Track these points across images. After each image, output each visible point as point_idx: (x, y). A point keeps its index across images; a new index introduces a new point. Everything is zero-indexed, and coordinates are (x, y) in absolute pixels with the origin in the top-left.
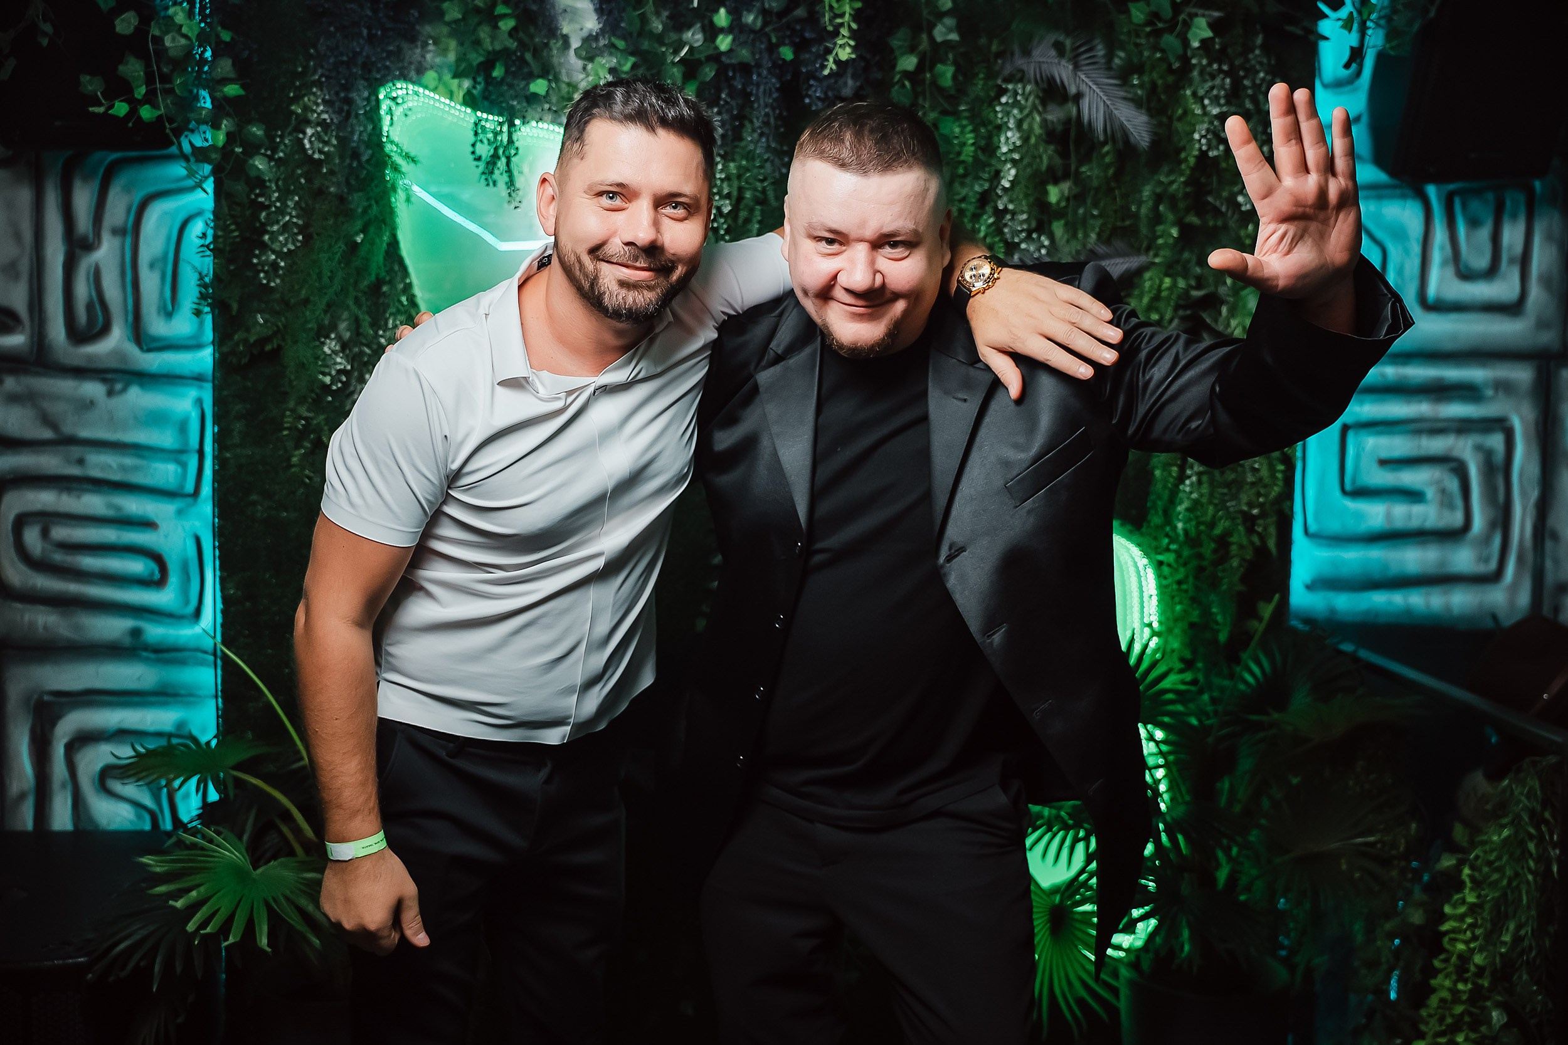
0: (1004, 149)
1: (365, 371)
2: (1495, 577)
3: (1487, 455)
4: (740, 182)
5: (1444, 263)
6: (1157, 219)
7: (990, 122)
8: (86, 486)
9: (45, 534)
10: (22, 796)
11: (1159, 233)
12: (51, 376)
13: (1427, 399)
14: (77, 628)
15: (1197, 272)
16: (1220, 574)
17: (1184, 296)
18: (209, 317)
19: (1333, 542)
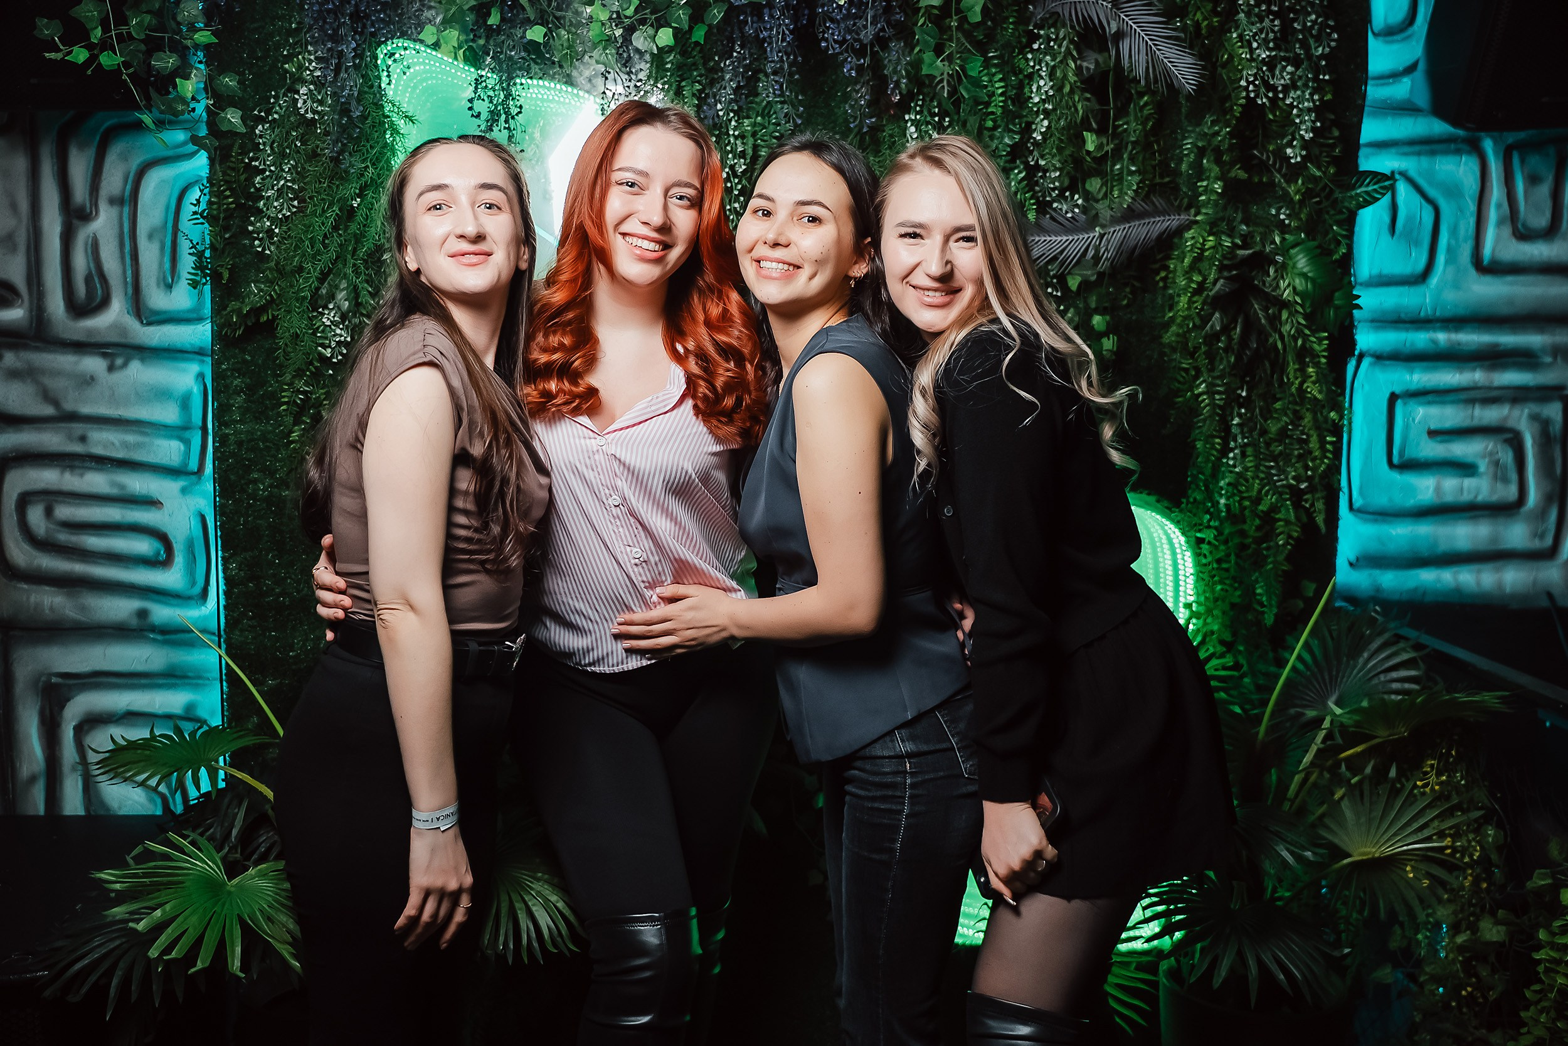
0: (1036, 100)
2: (1552, 552)
3: (1544, 425)
4: (756, 141)
5: (1500, 223)
6: (1200, 173)
7: (1021, 71)
8: (88, 464)
9: (49, 512)
10: (33, 779)
11: (1201, 189)
12: (51, 352)
13: (1482, 367)
14: (83, 609)
15: (1243, 230)
16: (1265, 552)
17: (1229, 256)
18: (208, 288)
19: (1379, 518)
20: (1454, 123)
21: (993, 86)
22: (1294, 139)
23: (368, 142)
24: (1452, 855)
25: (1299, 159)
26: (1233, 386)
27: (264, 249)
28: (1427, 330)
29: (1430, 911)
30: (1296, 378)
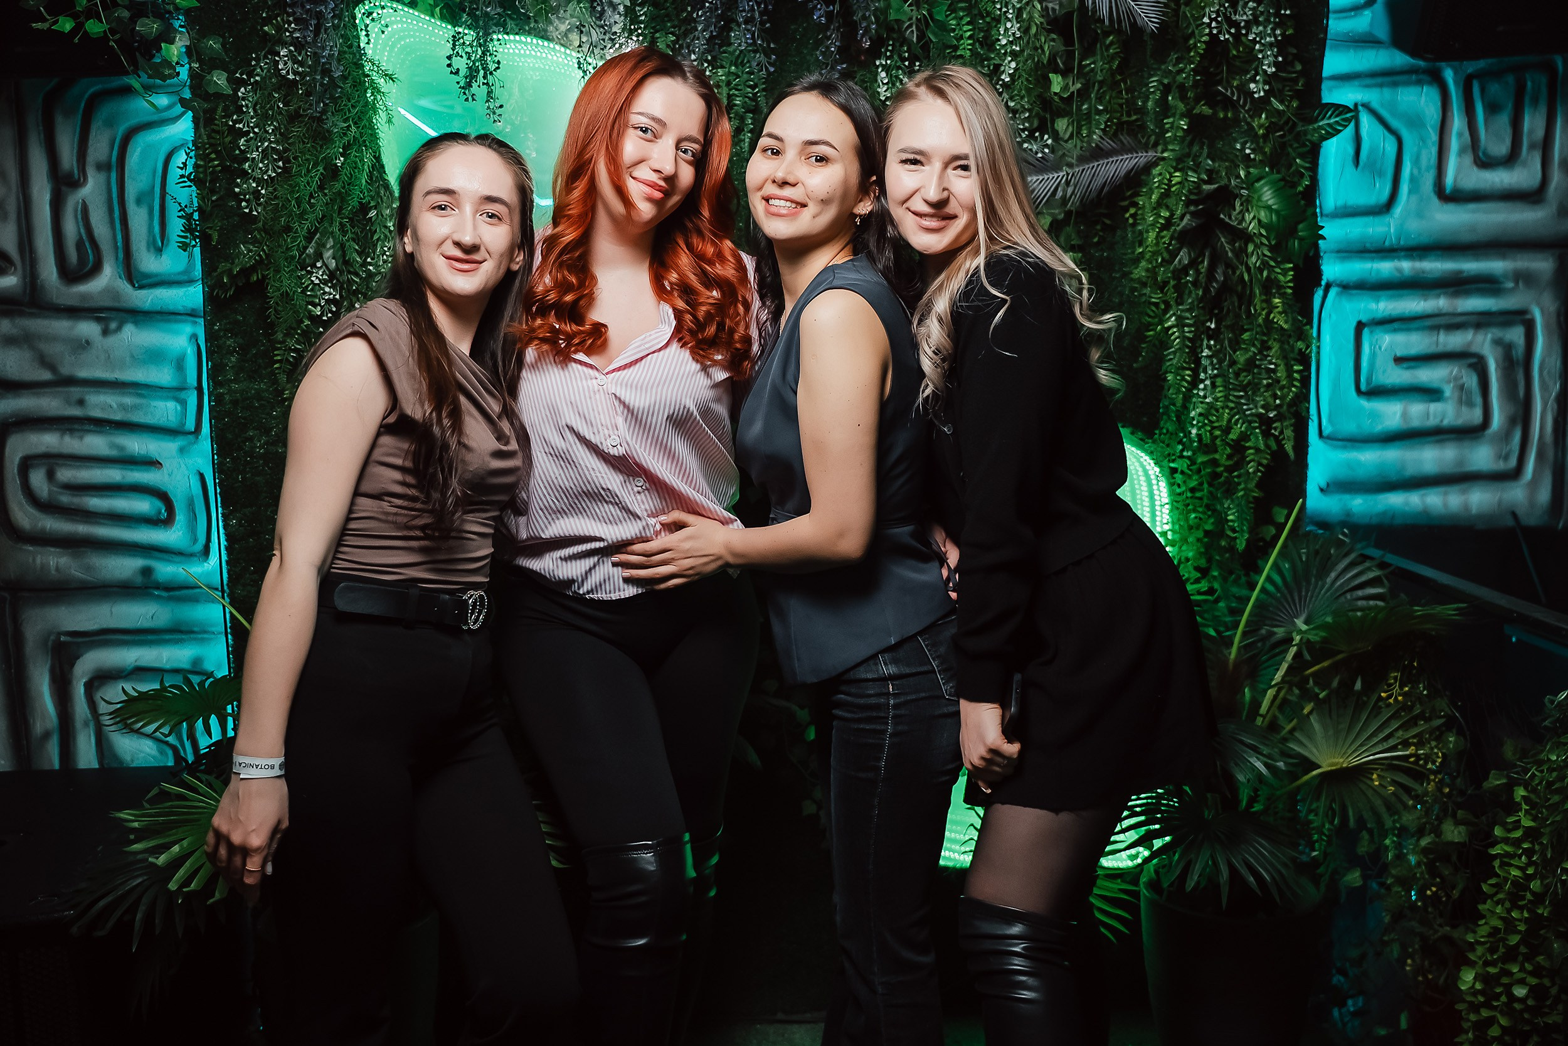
0: (1004, 42)
1: (354, 299)
2: (1515, 474)
3: (1507, 349)
4: (730, 90)
5: (1462, 152)
6: (1165, 109)
7: (988, 14)
8: (87, 427)
9: (51, 475)
10: (47, 735)
11: (1167, 126)
12: (46, 317)
13: (1445, 294)
14: (89, 569)
15: (1209, 165)
16: (1236, 480)
17: (1195, 191)
18: (197, 250)
19: (1349, 444)
20: (1413, 54)
21: (961, 29)
22: (1257, 74)
23: (349, 101)
24: (1416, 763)
25: (1262, 94)
26: (1202, 318)
27: (251, 211)
28: (1393, 259)
29: (1396, 817)
30: (1263, 309)
